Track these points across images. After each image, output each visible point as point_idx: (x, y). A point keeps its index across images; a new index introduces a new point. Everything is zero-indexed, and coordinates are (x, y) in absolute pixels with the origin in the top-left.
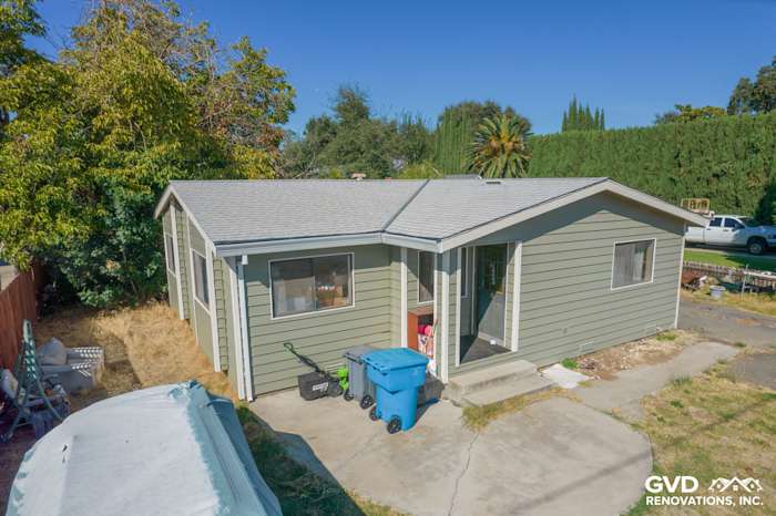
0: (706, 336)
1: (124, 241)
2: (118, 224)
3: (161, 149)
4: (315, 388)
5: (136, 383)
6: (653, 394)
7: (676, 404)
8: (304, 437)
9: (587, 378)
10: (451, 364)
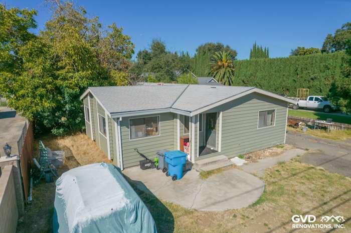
0: (295, 146)
1: (68, 109)
2: (66, 103)
3: (83, 74)
4: (146, 165)
5: (78, 164)
6: (270, 167)
7: (277, 171)
8: (143, 182)
9: (246, 162)
10: (195, 157)
